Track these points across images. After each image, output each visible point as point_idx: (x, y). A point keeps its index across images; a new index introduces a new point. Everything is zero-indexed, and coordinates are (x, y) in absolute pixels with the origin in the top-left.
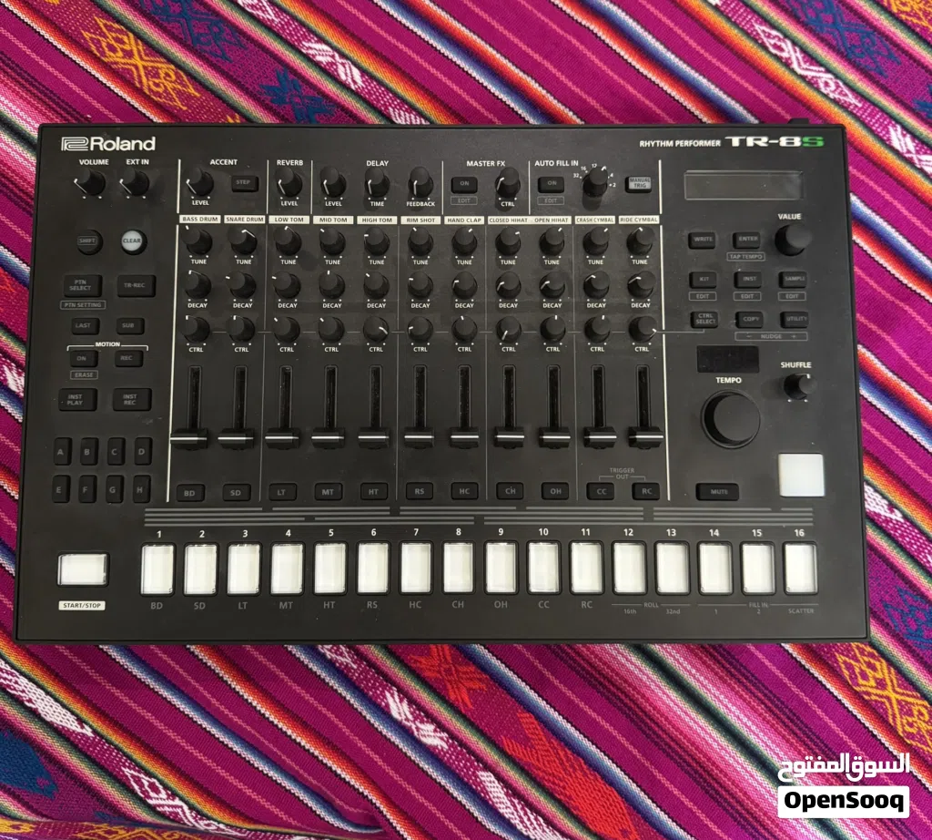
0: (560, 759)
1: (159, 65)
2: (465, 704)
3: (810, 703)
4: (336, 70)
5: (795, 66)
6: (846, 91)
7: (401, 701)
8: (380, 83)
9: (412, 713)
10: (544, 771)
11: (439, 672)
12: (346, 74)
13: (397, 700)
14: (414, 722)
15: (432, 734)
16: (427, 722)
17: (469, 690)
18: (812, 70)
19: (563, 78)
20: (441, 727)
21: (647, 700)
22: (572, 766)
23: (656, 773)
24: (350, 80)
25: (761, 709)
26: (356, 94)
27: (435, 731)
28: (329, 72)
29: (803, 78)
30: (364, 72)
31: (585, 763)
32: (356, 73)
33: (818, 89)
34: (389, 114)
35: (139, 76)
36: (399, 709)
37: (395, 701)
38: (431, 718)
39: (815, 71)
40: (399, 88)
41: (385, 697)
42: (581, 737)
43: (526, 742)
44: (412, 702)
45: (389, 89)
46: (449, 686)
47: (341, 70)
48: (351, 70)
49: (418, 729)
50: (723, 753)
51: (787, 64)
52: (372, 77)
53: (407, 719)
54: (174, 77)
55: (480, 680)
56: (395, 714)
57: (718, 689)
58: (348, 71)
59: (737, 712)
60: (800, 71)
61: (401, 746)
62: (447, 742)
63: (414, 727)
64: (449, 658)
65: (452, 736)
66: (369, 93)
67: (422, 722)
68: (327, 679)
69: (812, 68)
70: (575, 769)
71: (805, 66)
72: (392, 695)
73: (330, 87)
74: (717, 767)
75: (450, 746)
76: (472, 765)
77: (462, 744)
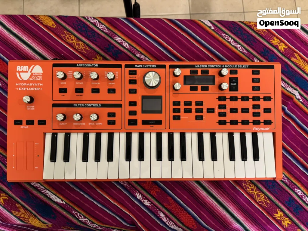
0: (178, 208)
1: (80, 42)
2: (155, 195)
3: (237, 195)
5: (232, 43)
6: (244, 49)
7: (139, 194)
8: (133, 47)
9: (142, 197)
10: (174, 211)
11: (149, 187)
14: (142, 200)
15: (147, 202)
16: (146, 200)
17: (156, 191)
18: (236, 44)
19: (177, 46)
20: (149, 201)
21: (198, 194)
22: (181, 210)
23: (200, 211)
24: (126, 46)
25: (226, 196)
26: (127, 49)
28: (121, 44)
29: (234, 46)
30: (129, 44)
31: (184, 209)
33: (237, 49)
34: (135, 54)
35: (75, 45)
36: (139, 196)
40: (138, 48)
41: (136, 194)
42: (183, 203)
43: (169, 204)
44: (142, 195)
45: (135, 48)
46: (151, 191)
47: (124, 44)
48: (126, 44)
50: (217, 207)
51: (230, 43)
52: (131, 46)
54: (83, 45)
55: (158, 189)
56: (138, 198)
57: (216, 191)
59: (220, 197)
61: (139, 205)
62: (150, 204)
64: (151, 184)
65: (152, 203)
66: (130, 49)
68: (122, 190)
71: (234, 43)
73: (121, 48)
74: (215, 210)
76: (157, 210)
77: (154, 205)
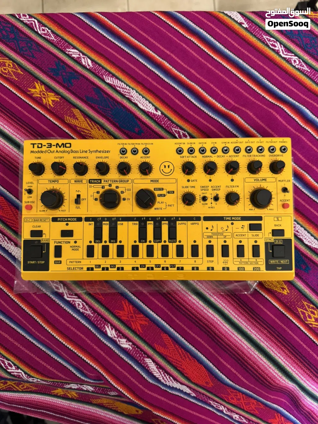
0: (179, 353)
1: (6, 61)
2: (139, 331)
3: (287, 329)
4: (81, 60)
5: (281, 53)
6: (303, 64)
7: (112, 329)
8: (100, 65)
9: (117, 335)
10: (173, 358)
11: (128, 317)
12: (85, 62)
13: (110, 329)
14: (117, 338)
15: (125, 343)
16: (123, 338)
17: (141, 324)
18: (289, 55)
19: (179, 61)
20: (129, 340)
21: (216, 328)
22: (184, 356)
23: (220, 359)
24: (87, 65)
25: (265, 332)
26: (89, 70)
27: (126, 342)
28: (77, 61)
29: (284, 59)
30: (93, 61)
31: (190, 355)
32: (89, 61)
33: (291, 64)
34: (103, 78)
36: (111, 333)
37: (109, 329)
38: (125, 336)
39: (290, 55)
40: (108, 67)
41: (105, 328)
42: (188, 344)
43: (165, 346)
44: (117, 330)
45: (103, 68)
46: (132, 323)
47: (83, 60)
48: (87, 60)
49: (119, 341)
50: (249, 350)
51: (277, 52)
52: (96, 63)
53: (114, 337)
55: (145, 321)
56: (109, 334)
57: (247, 324)
58: (86, 61)
59: (255, 333)
60: (283, 56)
61: (112, 348)
62: (132, 346)
63: (117, 340)
64: (132, 312)
65: (134, 344)
66: (95, 70)
67: (121, 338)
68: (81, 321)
69: (289, 54)
70: (185, 357)
71: (285, 53)
72: (108, 327)
73: (78, 68)
74: (247, 356)
75: (133, 348)
76: (142, 356)
77: (138, 347)
